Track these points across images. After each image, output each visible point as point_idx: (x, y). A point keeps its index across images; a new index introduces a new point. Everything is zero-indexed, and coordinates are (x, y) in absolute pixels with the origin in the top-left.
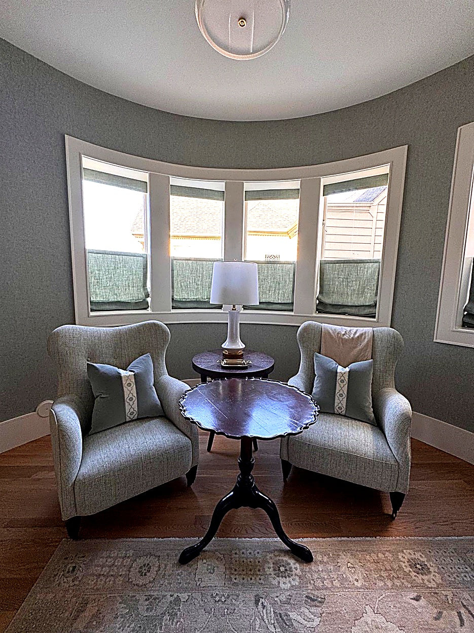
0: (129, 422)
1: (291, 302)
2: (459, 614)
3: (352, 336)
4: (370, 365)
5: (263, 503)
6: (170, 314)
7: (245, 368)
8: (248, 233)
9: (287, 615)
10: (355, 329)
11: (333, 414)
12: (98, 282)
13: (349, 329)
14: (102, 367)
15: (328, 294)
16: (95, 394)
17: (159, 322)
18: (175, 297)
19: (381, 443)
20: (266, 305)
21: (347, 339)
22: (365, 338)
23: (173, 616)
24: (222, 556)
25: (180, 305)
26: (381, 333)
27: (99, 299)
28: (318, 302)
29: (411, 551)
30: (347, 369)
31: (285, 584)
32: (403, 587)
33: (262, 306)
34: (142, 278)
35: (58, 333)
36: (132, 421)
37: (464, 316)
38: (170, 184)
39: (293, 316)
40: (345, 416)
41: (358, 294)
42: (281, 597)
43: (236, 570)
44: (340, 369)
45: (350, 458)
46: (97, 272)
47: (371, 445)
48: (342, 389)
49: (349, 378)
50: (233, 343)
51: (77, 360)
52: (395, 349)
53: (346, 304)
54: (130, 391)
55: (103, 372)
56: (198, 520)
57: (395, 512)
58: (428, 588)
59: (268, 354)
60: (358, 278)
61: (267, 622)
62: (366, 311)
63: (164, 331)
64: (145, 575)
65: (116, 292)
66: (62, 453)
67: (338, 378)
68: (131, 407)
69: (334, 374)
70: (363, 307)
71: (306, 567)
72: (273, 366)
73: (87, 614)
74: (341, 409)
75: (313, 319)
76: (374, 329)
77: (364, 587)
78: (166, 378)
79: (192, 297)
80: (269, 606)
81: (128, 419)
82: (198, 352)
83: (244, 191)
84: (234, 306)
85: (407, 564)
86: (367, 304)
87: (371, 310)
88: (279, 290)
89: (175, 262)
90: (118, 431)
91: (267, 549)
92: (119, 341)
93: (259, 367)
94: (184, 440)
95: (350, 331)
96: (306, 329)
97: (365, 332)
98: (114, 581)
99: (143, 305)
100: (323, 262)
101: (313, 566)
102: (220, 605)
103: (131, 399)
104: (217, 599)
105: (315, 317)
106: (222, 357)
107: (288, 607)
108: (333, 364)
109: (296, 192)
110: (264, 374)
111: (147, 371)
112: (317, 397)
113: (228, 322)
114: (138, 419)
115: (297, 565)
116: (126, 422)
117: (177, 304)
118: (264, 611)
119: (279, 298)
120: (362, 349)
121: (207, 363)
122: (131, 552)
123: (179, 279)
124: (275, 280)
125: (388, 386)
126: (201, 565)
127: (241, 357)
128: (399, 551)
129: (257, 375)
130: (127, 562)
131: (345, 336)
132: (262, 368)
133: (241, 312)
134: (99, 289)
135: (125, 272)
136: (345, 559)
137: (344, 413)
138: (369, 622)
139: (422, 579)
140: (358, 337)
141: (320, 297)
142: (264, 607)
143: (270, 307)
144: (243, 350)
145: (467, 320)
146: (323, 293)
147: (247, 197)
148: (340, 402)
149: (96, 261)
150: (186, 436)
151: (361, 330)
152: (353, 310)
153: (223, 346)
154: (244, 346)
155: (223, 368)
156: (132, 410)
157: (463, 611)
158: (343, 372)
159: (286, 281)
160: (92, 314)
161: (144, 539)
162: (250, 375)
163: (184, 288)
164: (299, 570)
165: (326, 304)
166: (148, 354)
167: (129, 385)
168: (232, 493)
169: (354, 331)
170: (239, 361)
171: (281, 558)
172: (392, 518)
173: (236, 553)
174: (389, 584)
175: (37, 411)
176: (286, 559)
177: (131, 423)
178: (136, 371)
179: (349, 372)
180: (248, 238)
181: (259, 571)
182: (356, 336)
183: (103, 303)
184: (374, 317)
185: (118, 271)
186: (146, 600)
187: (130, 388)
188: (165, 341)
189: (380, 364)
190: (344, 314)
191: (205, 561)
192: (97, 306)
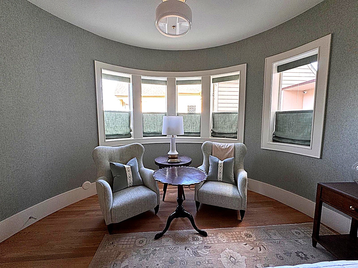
0: (129, 187)
1: (199, 132)
2: (260, 248)
3: (226, 147)
4: (233, 159)
5: (187, 215)
6: (142, 139)
7: (179, 163)
8: (178, 94)
9: (196, 251)
10: (227, 144)
11: (218, 181)
12: (108, 125)
13: (224, 144)
14: (116, 164)
15: (216, 128)
16: (114, 176)
17: (139, 144)
18: (144, 131)
19: (236, 190)
20: (187, 134)
21: (224, 149)
22: (231, 148)
23: (154, 254)
24: (171, 236)
25: (147, 135)
26: (238, 145)
27: (109, 133)
28: (212, 132)
29: (246, 231)
30: (223, 161)
31: (196, 243)
32: (241, 242)
33: (186, 134)
34: (128, 122)
35: (97, 150)
36: (130, 187)
37: (273, 137)
38: (142, 78)
39: (200, 139)
40: (222, 182)
41: (230, 128)
42: (194, 247)
43: (177, 240)
44: (220, 162)
45: (223, 197)
46: (107, 121)
47: (231, 192)
48: (220, 170)
49: (223, 166)
50: (173, 152)
51: (105, 161)
52: (244, 152)
53: (225, 132)
54: (129, 174)
55: (117, 166)
56: (161, 225)
57: (242, 219)
58: (250, 241)
59: (189, 157)
60: (229, 121)
61: (189, 254)
62: (233, 136)
63: (141, 148)
64: (142, 243)
65: (116, 130)
66: (106, 197)
67: (219, 165)
68: (130, 180)
69: (217, 164)
70: (232, 134)
71: (205, 238)
72: (191, 161)
73: (121, 255)
74: (220, 179)
75: (209, 140)
76: (235, 144)
77: (226, 242)
78: (143, 168)
79: (152, 131)
80: (190, 250)
81: (129, 186)
82: (157, 157)
83: (176, 80)
84: (173, 136)
85: (244, 235)
86: (234, 132)
87: (235, 135)
88: (194, 126)
89: (144, 114)
90: (125, 191)
91: (189, 233)
92: (122, 153)
93: (184, 162)
94: (154, 193)
95: (225, 145)
96: (205, 145)
97: (231, 146)
98: (130, 246)
99: (129, 135)
100: (214, 113)
101: (207, 238)
102: (172, 250)
103: (130, 177)
104: (170, 249)
105: (211, 139)
106: (168, 159)
107: (197, 249)
108: (217, 159)
109: (200, 81)
110: (187, 165)
111: (135, 165)
112: (210, 174)
113: (170, 142)
114: (133, 186)
115: (201, 238)
116: (128, 187)
117: (146, 135)
118: (188, 251)
119: (194, 130)
120: (230, 153)
121: (161, 161)
122: (135, 237)
123: (146, 122)
124: (192, 122)
125: (241, 168)
126: (163, 240)
127: (177, 158)
128: (242, 231)
129: (184, 165)
130: (134, 240)
131: (223, 147)
132: (186, 162)
133: (176, 137)
134: (108, 128)
135: (120, 120)
136: (220, 235)
137: (222, 180)
138: (227, 252)
139: (249, 239)
140: (228, 147)
141: (213, 129)
142: (188, 250)
143: (190, 135)
144: (178, 155)
145: (274, 139)
146: (214, 128)
147: (177, 83)
148: (220, 176)
149: (107, 115)
150: (154, 192)
151: (230, 144)
152: (227, 136)
153: (168, 153)
154: (178, 153)
155: (169, 163)
156: (130, 182)
157: (261, 247)
158: (221, 163)
159: (197, 123)
160: (107, 140)
161: (139, 233)
162: (181, 165)
163: (148, 126)
164: (202, 239)
165: (216, 133)
166: (135, 158)
167: (129, 171)
168: (175, 212)
169: (227, 145)
170: (176, 160)
171: (195, 236)
172: (241, 221)
173: (177, 235)
174: (236, 241)
175: (82, 186)
176: (197, 236)
177: (130, 188)
178: (131, 165)
179: (224, 163)
180: (179, 96)
181: (186, 240)
182: (227, 147)
183: (110, 135)
184: (237, 138)
185: (117, 120)
186: (143, 250)
187: (129, 172)
188: (142, 152)
189: (237, 159)
190: (224, 137)
191: (165, 238)
192: (108, 137)
